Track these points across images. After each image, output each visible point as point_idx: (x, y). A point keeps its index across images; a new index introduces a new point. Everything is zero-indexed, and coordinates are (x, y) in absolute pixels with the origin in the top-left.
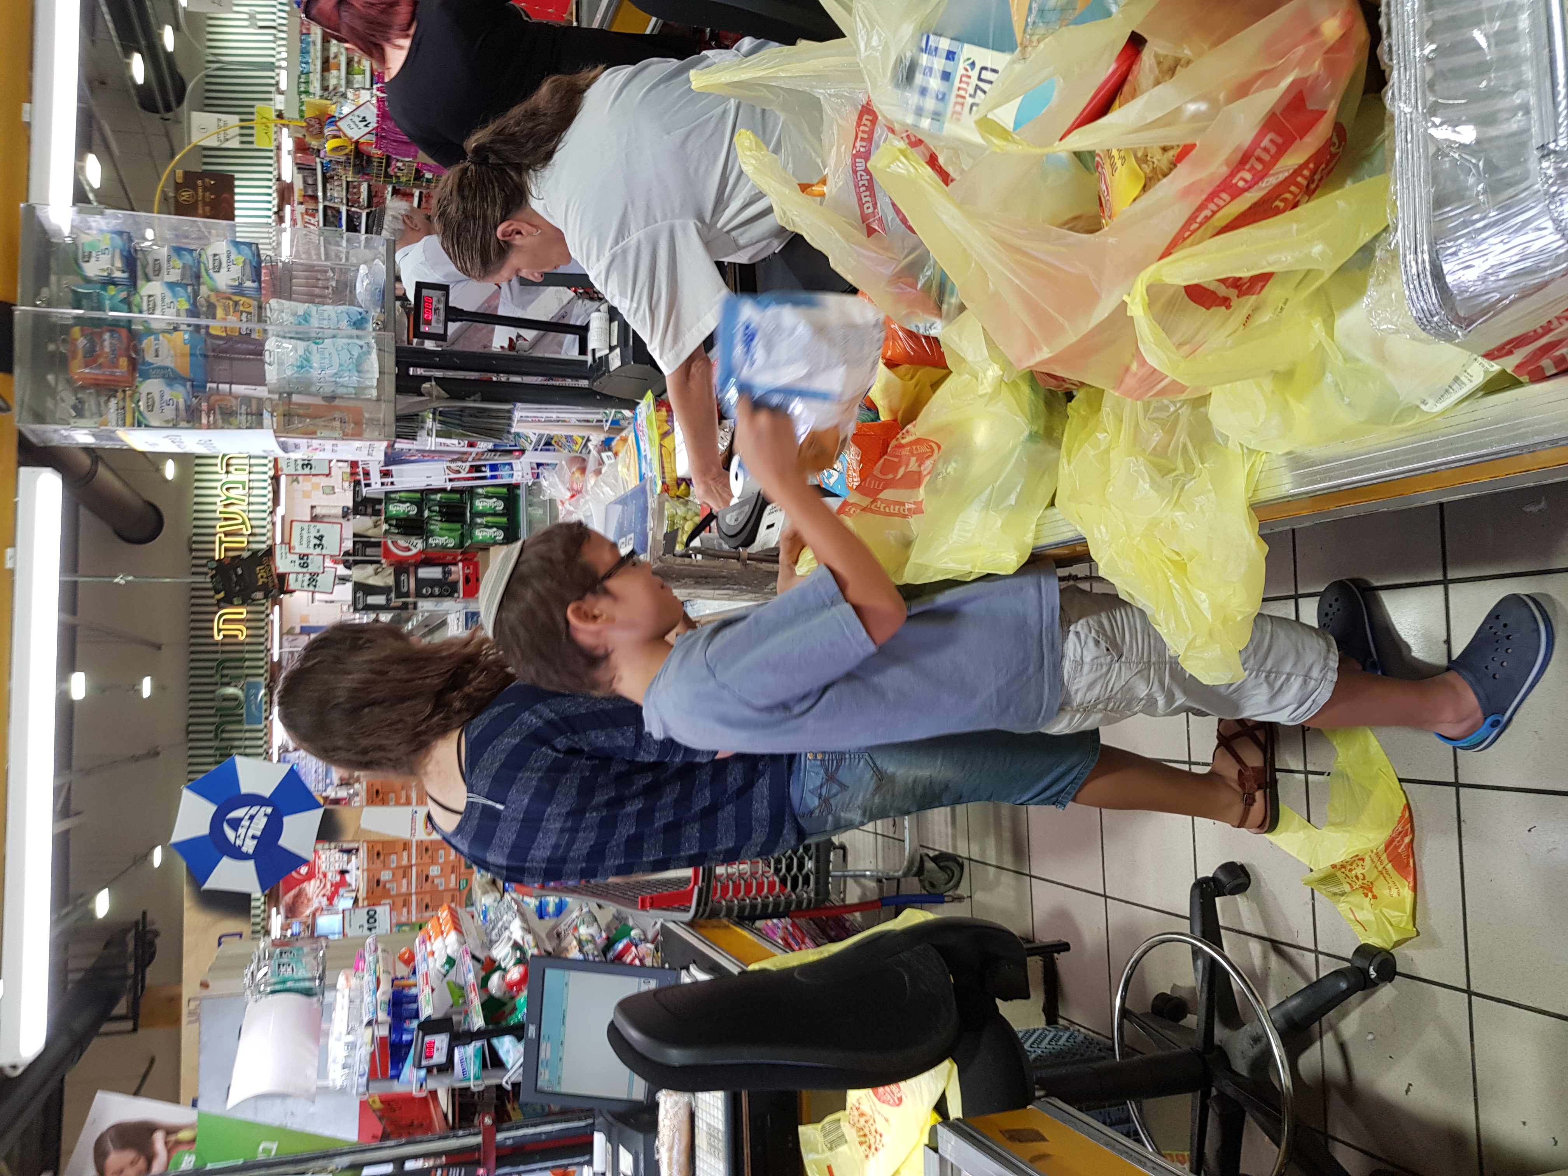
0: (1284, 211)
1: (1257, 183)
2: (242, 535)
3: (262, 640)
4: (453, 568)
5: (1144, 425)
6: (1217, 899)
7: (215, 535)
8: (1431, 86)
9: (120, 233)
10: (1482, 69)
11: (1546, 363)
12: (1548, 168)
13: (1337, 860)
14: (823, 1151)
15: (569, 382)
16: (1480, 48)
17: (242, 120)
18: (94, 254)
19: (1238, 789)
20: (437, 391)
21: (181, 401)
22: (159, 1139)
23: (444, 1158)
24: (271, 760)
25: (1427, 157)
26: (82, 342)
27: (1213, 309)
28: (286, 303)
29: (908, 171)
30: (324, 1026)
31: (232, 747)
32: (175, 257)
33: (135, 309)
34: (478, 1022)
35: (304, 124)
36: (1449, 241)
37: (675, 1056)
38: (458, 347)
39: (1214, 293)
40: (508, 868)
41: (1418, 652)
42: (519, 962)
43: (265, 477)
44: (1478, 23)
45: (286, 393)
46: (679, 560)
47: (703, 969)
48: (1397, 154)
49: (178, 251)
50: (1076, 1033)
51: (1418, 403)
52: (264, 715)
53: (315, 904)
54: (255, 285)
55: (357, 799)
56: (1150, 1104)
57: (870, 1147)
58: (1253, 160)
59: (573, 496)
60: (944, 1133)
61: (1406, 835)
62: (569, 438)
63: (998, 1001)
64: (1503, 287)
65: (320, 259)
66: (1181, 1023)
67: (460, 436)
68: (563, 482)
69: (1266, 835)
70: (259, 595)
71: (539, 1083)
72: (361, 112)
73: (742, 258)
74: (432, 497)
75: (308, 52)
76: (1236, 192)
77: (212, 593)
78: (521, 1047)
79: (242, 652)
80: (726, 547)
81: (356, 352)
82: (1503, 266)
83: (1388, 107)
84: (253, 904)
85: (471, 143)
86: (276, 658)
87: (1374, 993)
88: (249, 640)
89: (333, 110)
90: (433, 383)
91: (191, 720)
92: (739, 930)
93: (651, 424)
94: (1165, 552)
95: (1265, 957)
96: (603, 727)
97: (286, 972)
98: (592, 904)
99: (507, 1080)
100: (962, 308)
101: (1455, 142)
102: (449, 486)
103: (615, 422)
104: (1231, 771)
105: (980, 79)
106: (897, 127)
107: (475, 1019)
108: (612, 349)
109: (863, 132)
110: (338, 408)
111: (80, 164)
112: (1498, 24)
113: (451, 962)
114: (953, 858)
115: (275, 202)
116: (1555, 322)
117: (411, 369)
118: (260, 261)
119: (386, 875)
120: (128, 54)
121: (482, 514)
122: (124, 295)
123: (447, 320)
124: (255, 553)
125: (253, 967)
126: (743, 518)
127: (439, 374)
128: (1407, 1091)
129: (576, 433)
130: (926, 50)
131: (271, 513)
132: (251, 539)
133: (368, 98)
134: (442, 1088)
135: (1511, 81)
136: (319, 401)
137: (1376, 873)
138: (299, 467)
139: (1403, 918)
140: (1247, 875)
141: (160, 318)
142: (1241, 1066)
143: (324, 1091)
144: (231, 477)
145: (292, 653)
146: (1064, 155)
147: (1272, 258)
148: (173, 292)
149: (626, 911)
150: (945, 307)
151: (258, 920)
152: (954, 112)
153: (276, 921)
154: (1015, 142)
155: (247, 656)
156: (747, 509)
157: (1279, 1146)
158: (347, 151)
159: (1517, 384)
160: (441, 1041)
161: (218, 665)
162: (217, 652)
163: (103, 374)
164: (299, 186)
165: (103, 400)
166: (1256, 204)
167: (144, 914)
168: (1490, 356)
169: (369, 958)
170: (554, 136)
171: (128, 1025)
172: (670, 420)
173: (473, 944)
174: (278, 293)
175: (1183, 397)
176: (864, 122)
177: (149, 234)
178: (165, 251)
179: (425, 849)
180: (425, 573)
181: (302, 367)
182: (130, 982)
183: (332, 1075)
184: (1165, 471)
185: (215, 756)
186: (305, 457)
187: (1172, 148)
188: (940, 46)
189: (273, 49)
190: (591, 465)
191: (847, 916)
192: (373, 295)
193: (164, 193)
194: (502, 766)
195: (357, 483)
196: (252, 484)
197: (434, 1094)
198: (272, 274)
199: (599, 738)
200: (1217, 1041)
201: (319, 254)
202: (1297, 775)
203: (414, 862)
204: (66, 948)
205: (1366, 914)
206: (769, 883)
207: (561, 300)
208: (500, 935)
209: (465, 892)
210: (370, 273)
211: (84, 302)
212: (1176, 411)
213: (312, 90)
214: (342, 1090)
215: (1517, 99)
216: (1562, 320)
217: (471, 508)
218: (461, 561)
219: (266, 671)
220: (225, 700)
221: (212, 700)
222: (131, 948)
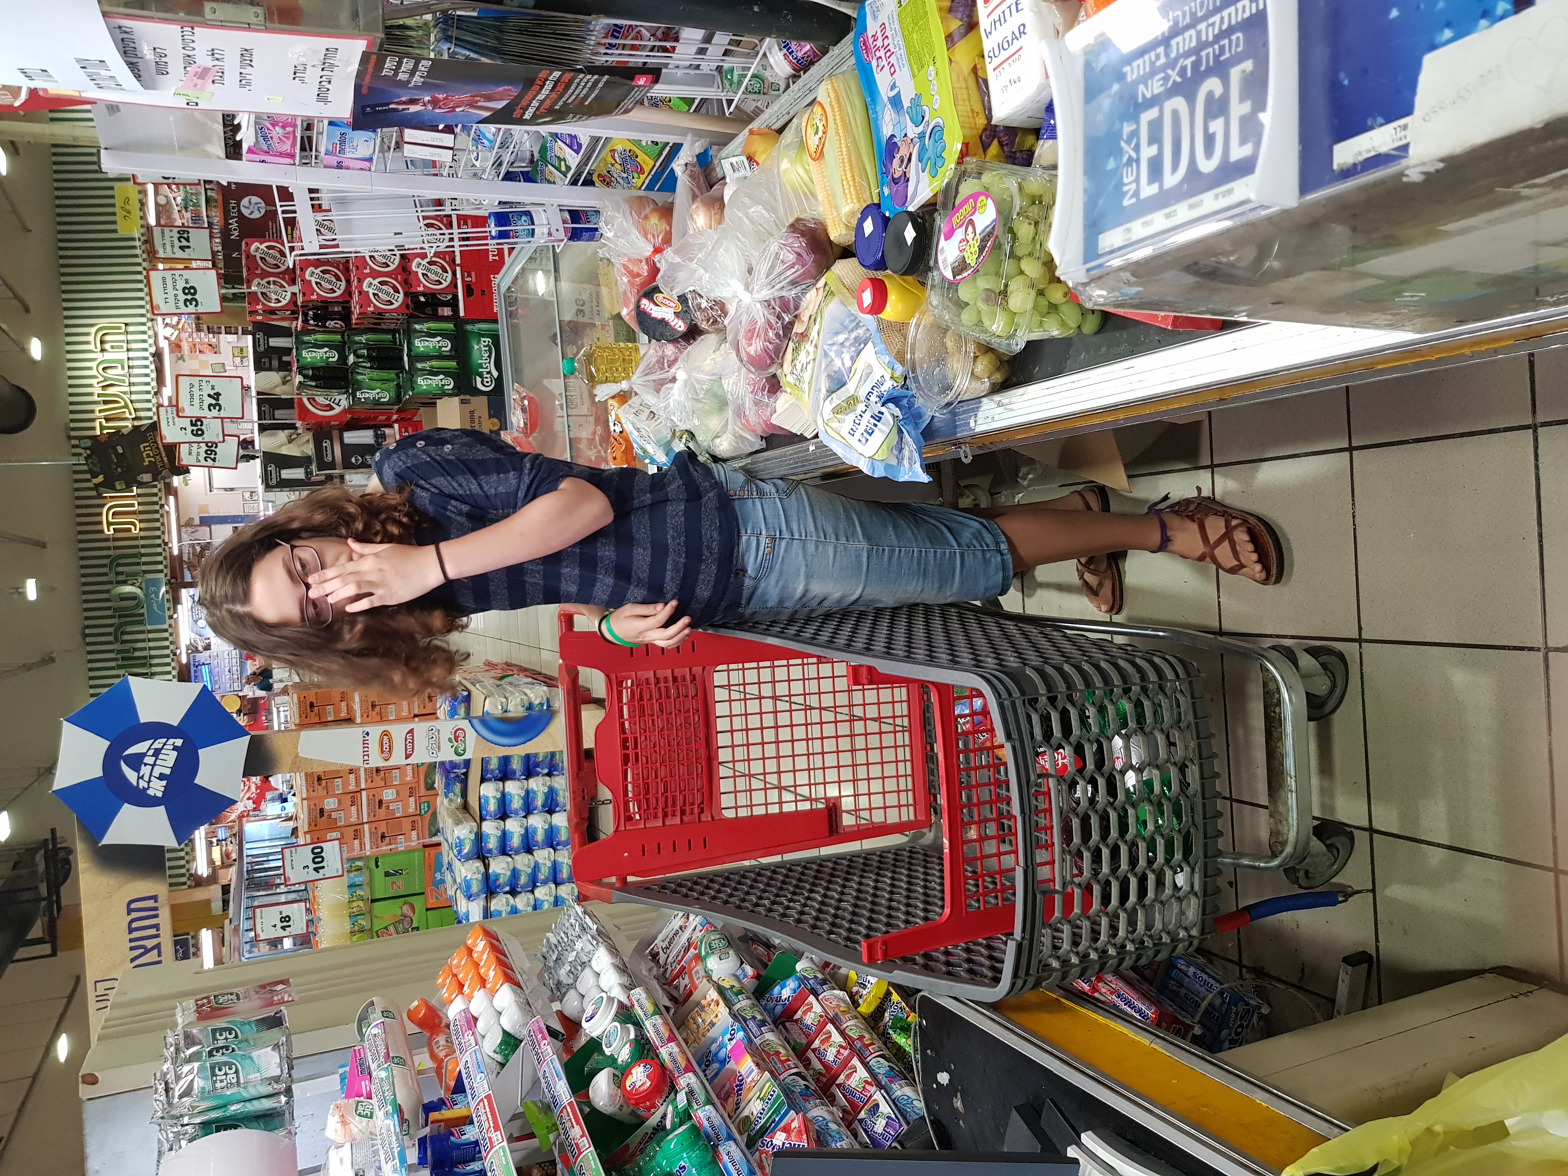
2: (126, 419)
3: (158, 533)
4: (387, 431)
7: (93, 420)
31: (135, 650)
43: (146, 354)
52: (168, 613)
70: (146, 477)
74: (357, 338)
77: (88, 476)
79: (137, 547)
84: (167, 857)
86: (176, 552)
88: (142, 534)
91: (87, 623)
97: (227, 1082)
113: (509, 1041)
119: (330, 804)
121: (425, 358)
124: (139, 428)
131: (156, 393)
138: (181, 304)
144: (107, 356)
145: (193, 546)
155: (143, 551)
161: (112, 562)
162: (108, 548)
167: (53, 831)
171: (46, 949)
180: (352, 437)
196: (131, 363)
203: (363, 786)
209: (428, 817)
217: (409, 350)
218: (396, 421)
219: (166, 567)
220: (122, 599)
221: (108, 600)
222: (41, 867)
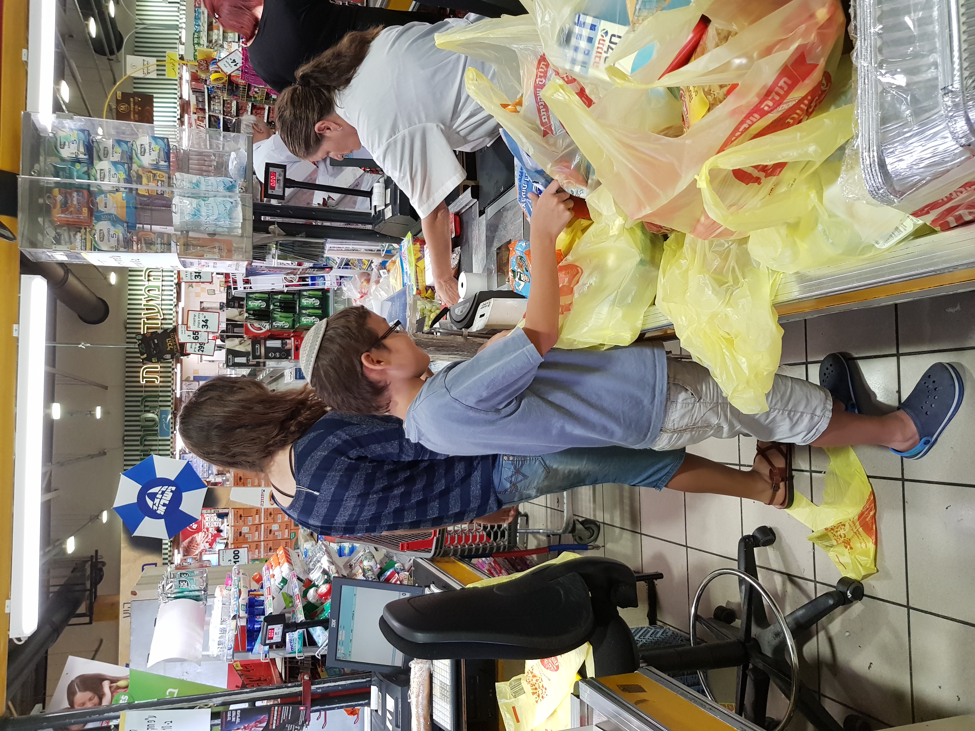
0: (793, 125)
1: (776, 108)
2: (158, 319)
3: (169, 384)
4: (288, 341)
5: (709, 255)
6: (755, 549)
7: (140, 319)
8: (880, 50)
9: (83, 131)
10: (910, 40)
11: (951, 219)
12: (948, 101)
13: (829, 525)
14: (510, 698)
15: (360, 226)
16: (910, 28)
17: (157, 61)
18: (67, 143)
19: (770, 481)
20: (278, 230)
21: (121, 235)
22: (106, 685)
23: (279, 700)
24: (175, 458)
25: (877, 94)
26: (59, 198)
27: (750, 184)
28: (186, 175)
29: (565, 98)
30: (207, 619)
31: (151, 450)
32: (116, 145)
33: (92, 177)
34: (301, 617)
35: (197, 64)
36: (889, 145)
37: (420, 637)
38: (291, 204)
39: (750, 174)
40: (321, 527)
41: (881, 397)
42: (327, 582)
43: (172, 283)
44: (909, 13)
45: (185, 232)
46: (426, 336)
47: (438, 587)
48: (859, 91)
49: (119, 142)
50: (668, 630)
51: (874, 243)
52: (171, 430)
53: (201, 547)
54: (166, 164)
55: (228, 483)
56: (712, 673)
57: (539, 696)
58: (774, 94)
59: (362, 297)
60: (583, 686)
61: (871, 510)
62: (360, 261)
63: (619, 608)
64: (922, 173)
65: (206, 148)
66: (732, 624)
67: (292, 259)
68: (356, 288)
69: (785, 510)
70: (168, 356)
71: (338, 655)
72: (232, 57)
73: (467, 148)
74: (276, 297)
75: (199, 19)
76: (763, 114)
77: (139, 355)
78: (327, 633)
79: (157, 391)
80: (455, 328)
81: (228, 206)
82: (922, 160)
83: (854, 62)
84: (164, 546)
85: (299, 73)
86: (178, 396)
87: (850, 607)
88: (161, 384)
89: (215, 55)
90: (276, 226)
91: (126, 433)
92: (461, 564)
93: (410, 252)
94: (721, 332)
95: (784, 584)
96: (379, 443)
97: (184, 586)
98: (371, 547)
99: (318, 653)
100: (599, 183)
101: (894, 84)
102: (285, 289)
103: (388, 251)
104: (765, 470)
105: (611, 42)
106: (560, 71)
107: (299, 616)
108: (386, 206)
109: (541, 72)
110: (217, 241)
111: (57, 87)
112: (921, 13)
113: (284, 581)
114: (594, 522)
115: (179, 112)
116: (954, 194)
117: (263, 217)
118: (169, 149)
119: (245, 530)
120: (86, 18)
121: (307, 308)
122: (85, 169)
123: (285, 186)
124: (166, 330)
125: (164, 582)
126: (466, 311)
127: (280, 220)
128: (869, 667)
129: (364, 258)
130: (578, 23)
131: (176, 306)
132: (163, 322)
133: (237, 48)
134: (278, 657)
135: (927, 48)
136: (206, 236)
137: (852, 533)
138: (193, 277)
139: (868, 561)
140: (774, 535)
141: (108, 183)
142: (768, 651)
143: (207, 658)
144: (151, 283)
145: (188, 392)
146: (661, 89)
147: (785, 153)
148: (116, 167)
149: (393, 552)
150: (590, 181)
151: (167, 556)
152: (595, 62)
153: (178, 558)
154: (629, 81)
155: (161, 394)
156: (468, 305)
157: (789, 699)
158: (223, 81)
159: (933, 232)
160: (278, 629)
161: (143, 400)
162: (141, 391)
163: (73, 218)
164: (193, 102)
165: (72, 234)
166: (775, 120)
167: (97, 552)
168: (916, 214)
169: (234, 578)
170: (351, 69)
171: (87, 619)
172: (422, 250)
173: (298, 570)
174: (180, 169)
175: (732, 238)
176: (541, 66)
177: (100, 131)
178: (110, 142)
179: (270, 513)
180: (271, 344)
181: (195, 215)
182: (88, 593)
183: (211, 649)
184: (721, 284)
185: (141, 455)
186: (197, 271)
187: (726, 86)
188: (587, 21)
189: (178, 16)
190: (373, 277)
191: (527, 557)
192: (239, 170)
193: (109, 105)
194: (318, 468)
195: (229, 288)
196: (164, 288)
197: (273, 661)
198: (177, 157)
199: (377, 449)
200: (753, 635)
201: (206, 145)
202: (805, 473)
203: (262, 522)
204: (49, 572)
205: (846, 559)
206: (480, 536)
207: (355, 175)
208: (314, 565)
209: (294, 540)
210: (238, 157)
211: (61, 173)
212: (729, 247)
213: (202, 42)
214: (218, 658)
215: (931, 59)
216: (958, 193)
217: (299, 304)
218: (293, 336)
219: (172, 403)
220: (147, 421)
221: (139, 421)
222: (88, 572)
